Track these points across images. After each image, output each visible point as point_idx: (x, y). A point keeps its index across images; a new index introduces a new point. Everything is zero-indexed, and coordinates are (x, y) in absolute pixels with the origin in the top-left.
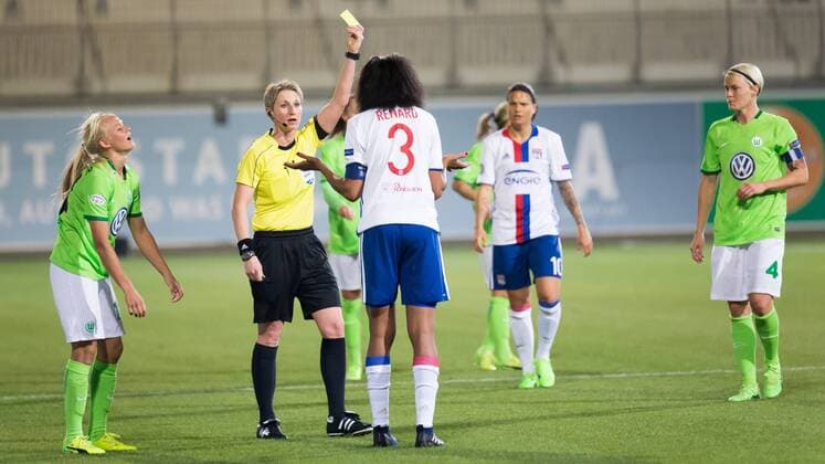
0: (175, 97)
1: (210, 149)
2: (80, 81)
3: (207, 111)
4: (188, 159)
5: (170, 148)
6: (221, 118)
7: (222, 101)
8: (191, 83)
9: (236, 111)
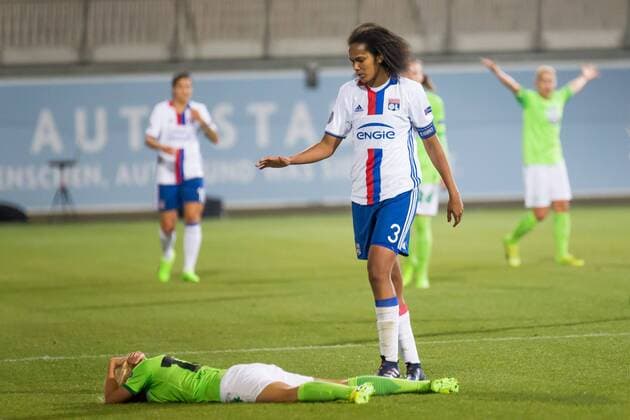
0: (267, 62)
1: (301, 113)
2: (175, 46)
3: (299, 75)
4: (280, 122)
5: (262, 111)
6: (312, 82)
7: (313, 65)
8: (283, 47)
9: (326, 74)
